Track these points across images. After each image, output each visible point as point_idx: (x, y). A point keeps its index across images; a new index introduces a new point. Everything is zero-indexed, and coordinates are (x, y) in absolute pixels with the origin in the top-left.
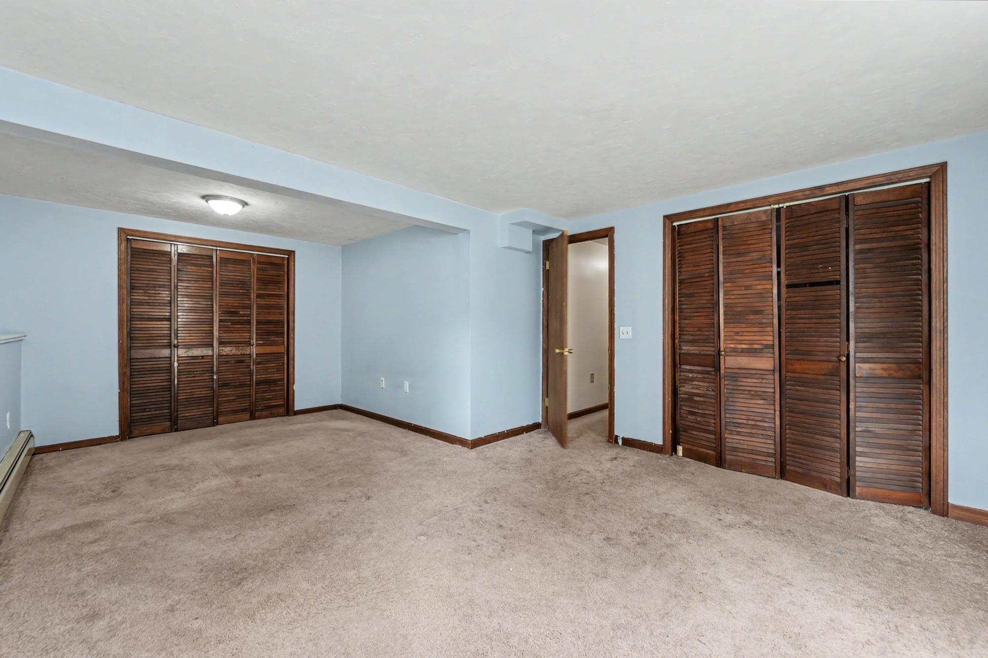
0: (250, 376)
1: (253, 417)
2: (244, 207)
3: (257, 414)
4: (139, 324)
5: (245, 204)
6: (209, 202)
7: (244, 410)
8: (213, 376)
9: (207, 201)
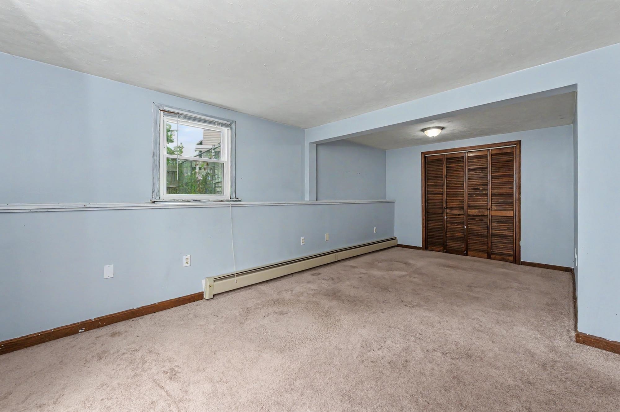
0: (487, 229)
1: (489, 257)
2: (442, 130)
3: (492, 256)
4: (431, 196)
5: (442, 128)
6: (425, 132)
7: (483, 251)
8: (464, 226)
9: (424, 132)
